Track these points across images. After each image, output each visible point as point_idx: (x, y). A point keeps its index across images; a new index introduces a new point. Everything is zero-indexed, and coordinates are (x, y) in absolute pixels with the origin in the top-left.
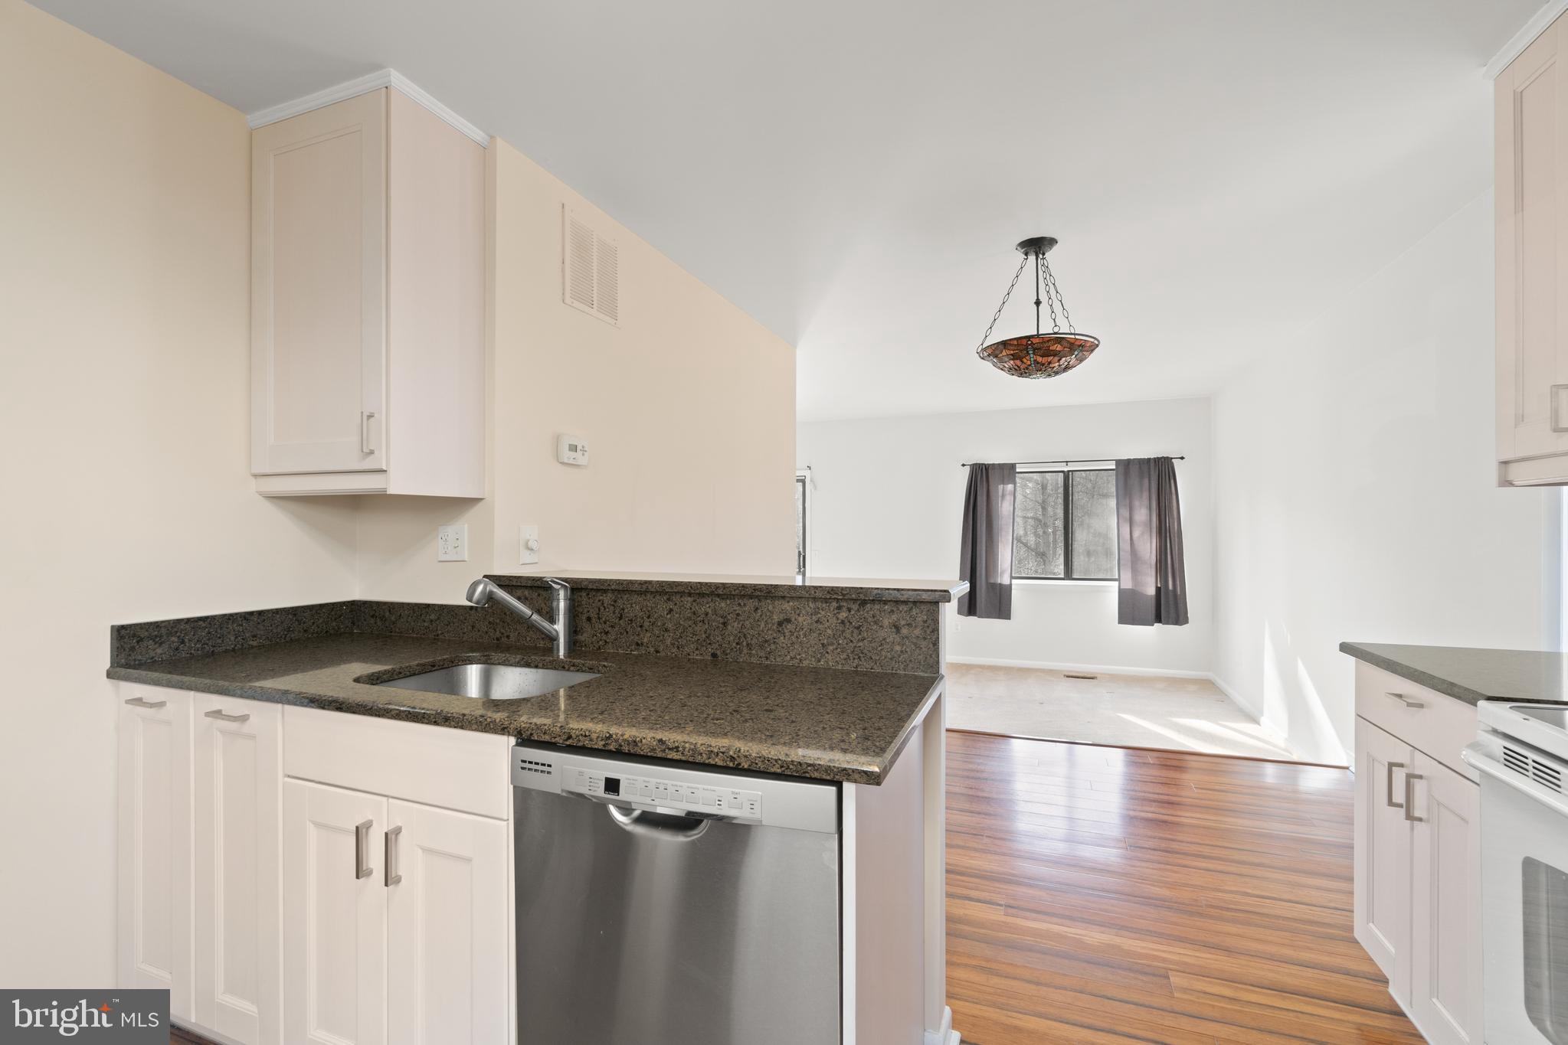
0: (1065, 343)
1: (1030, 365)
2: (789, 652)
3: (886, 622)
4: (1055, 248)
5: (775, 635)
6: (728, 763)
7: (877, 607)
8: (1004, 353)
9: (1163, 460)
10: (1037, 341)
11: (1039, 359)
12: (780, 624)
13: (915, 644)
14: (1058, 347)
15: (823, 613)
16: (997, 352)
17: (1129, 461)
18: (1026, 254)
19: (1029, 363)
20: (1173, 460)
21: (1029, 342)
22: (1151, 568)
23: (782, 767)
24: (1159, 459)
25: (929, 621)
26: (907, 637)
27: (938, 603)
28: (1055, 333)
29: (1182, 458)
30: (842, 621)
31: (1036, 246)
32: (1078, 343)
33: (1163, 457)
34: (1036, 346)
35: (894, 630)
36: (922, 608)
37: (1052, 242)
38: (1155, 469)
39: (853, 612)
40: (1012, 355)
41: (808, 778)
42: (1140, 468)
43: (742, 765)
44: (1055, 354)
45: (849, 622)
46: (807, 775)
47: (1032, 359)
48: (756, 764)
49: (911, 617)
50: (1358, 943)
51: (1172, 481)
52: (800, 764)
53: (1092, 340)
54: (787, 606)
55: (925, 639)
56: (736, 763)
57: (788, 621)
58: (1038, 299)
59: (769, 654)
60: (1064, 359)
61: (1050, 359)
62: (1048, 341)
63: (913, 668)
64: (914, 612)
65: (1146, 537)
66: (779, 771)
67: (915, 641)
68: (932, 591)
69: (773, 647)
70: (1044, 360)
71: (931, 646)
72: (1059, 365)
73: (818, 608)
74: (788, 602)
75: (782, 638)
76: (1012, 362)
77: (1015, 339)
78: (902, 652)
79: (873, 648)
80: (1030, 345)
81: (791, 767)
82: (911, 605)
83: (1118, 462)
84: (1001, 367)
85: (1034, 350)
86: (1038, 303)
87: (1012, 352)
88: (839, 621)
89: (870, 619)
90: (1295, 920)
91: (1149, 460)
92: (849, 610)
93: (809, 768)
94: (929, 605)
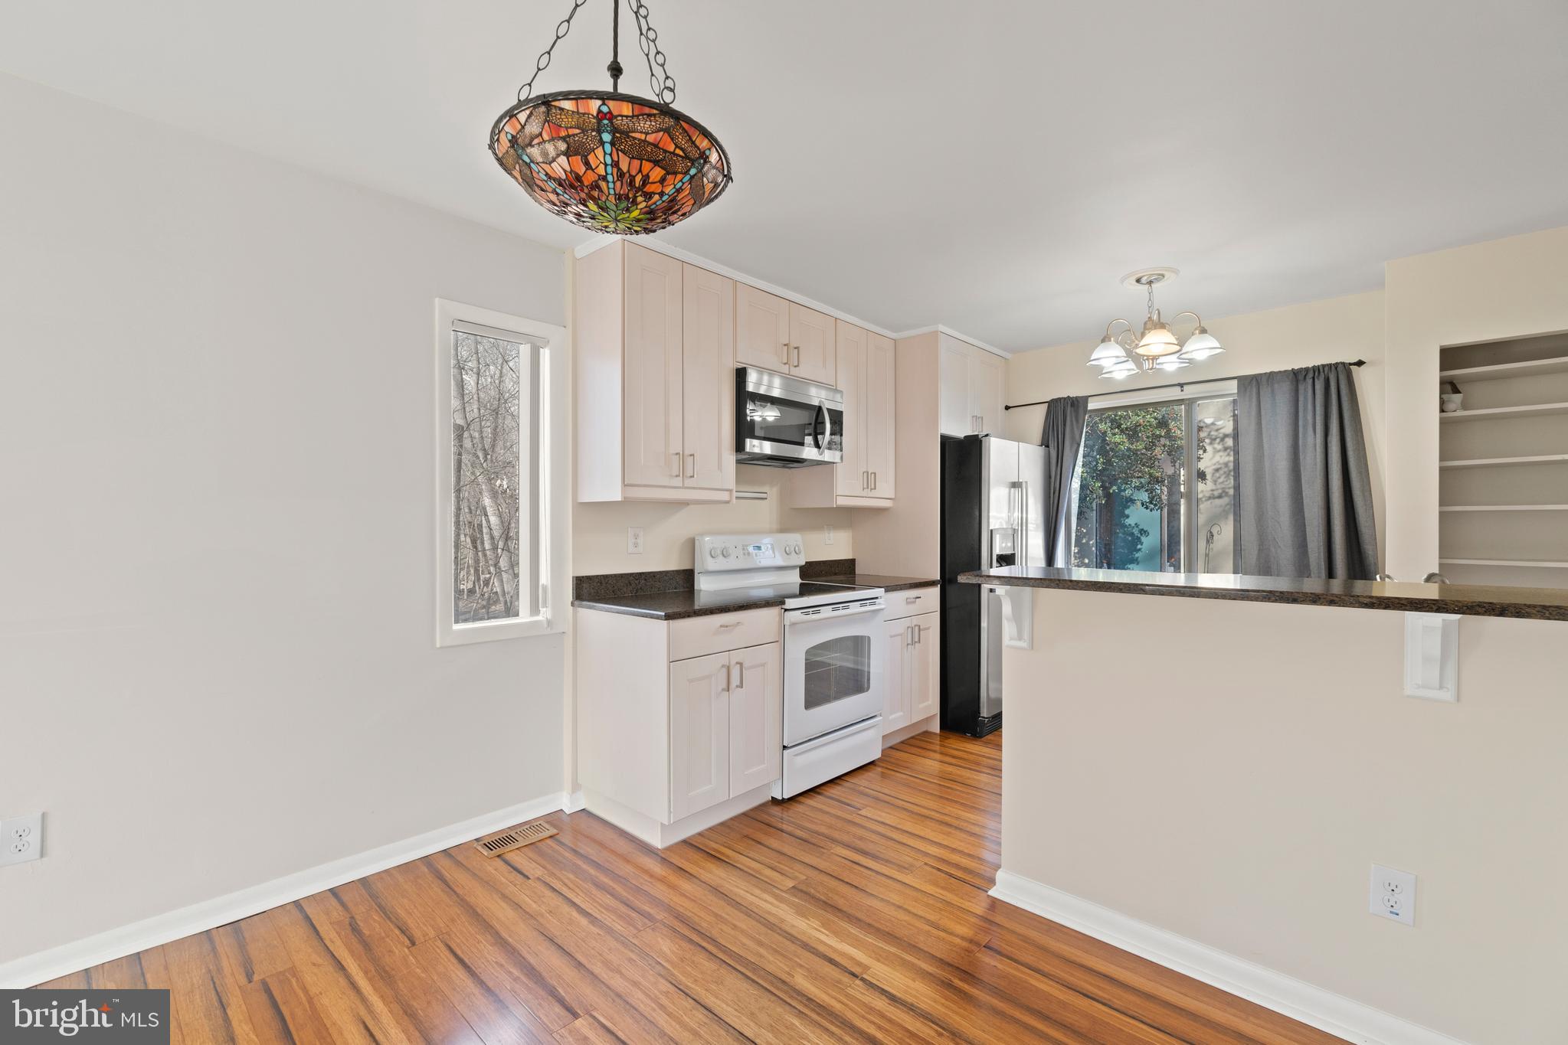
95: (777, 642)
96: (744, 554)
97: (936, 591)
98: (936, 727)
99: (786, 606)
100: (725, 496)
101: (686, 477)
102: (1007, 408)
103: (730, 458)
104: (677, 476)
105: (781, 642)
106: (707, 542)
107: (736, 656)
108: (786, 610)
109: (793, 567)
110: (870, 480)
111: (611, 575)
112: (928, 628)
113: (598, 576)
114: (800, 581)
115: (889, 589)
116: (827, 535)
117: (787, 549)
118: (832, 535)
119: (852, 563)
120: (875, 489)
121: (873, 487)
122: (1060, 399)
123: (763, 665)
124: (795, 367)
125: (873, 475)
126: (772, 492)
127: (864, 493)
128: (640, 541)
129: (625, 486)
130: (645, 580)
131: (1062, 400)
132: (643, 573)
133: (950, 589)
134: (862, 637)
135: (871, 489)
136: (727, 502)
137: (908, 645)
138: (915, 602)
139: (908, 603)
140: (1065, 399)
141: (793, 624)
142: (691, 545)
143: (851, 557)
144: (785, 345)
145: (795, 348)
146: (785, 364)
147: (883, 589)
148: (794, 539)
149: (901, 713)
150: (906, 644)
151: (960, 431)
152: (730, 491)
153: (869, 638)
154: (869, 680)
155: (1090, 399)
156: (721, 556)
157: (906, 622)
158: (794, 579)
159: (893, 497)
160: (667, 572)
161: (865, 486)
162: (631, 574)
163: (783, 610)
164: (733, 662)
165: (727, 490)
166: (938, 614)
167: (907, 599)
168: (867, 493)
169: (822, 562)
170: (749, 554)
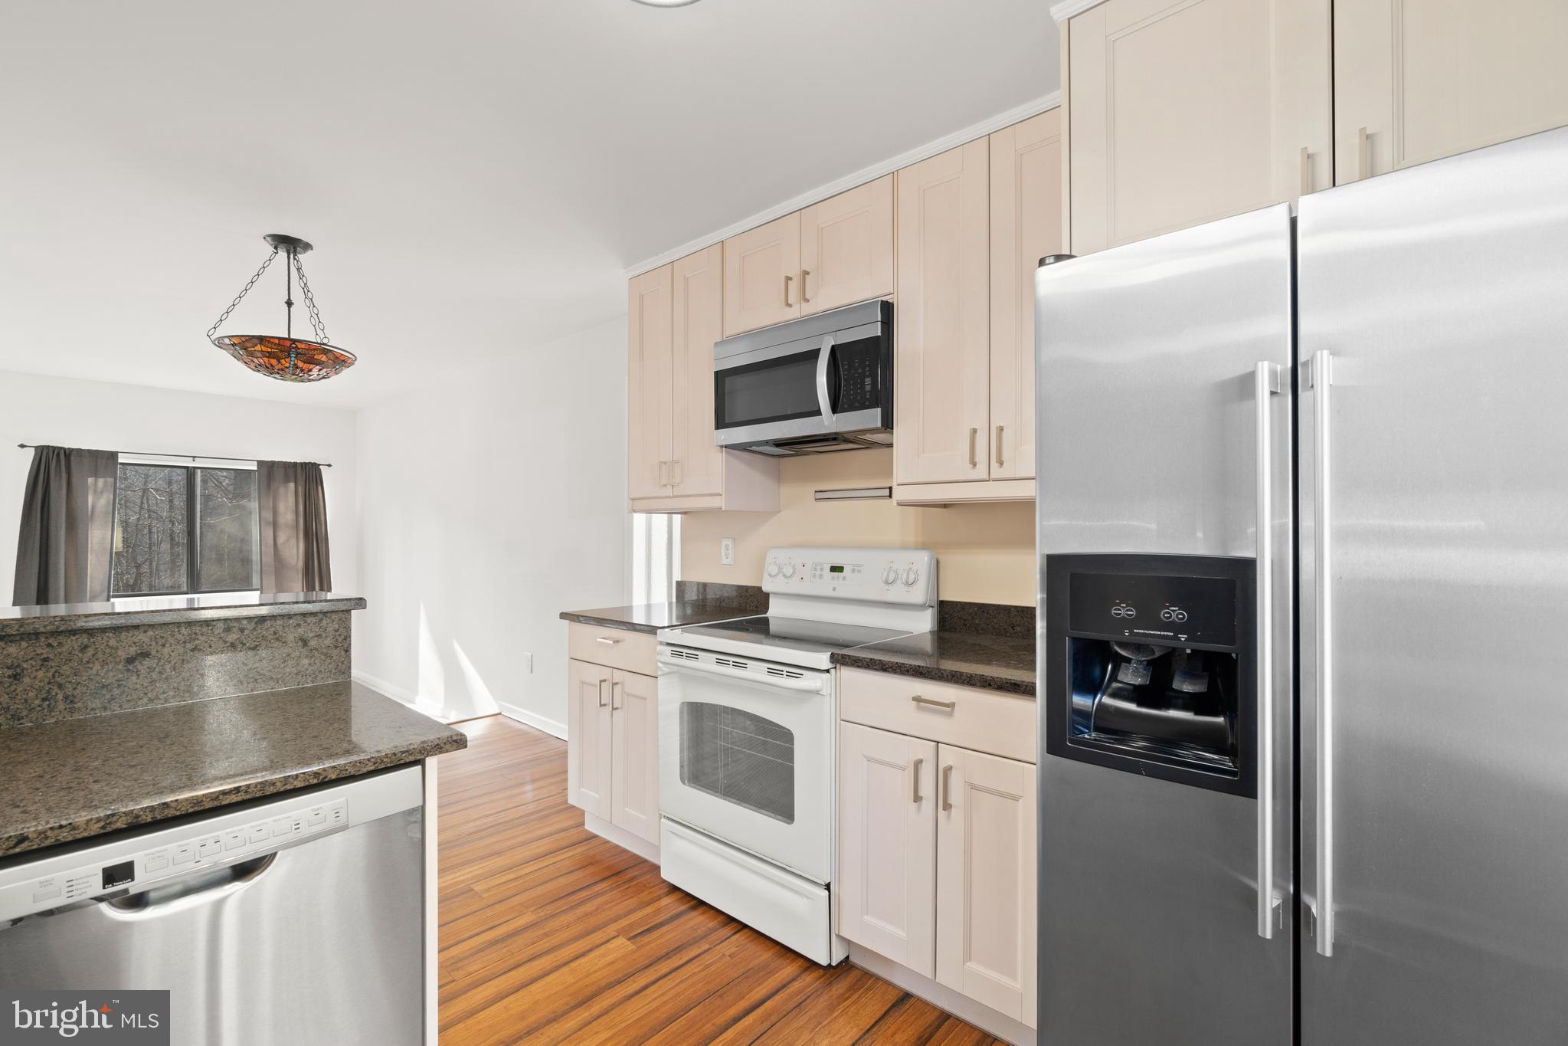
0: (330, 355)
1: (287, 368)
2: (146, 694)
3: (291, 637)
4: (309, 253)
5: (120, 676)
6: (311, 781)
7: (279, 622)
8: (258, 348)
9: (310, 466)
10: (303, 346)
11: (300, 364)
12: (130, 661)
13: (326, 655)
14: (324, 358)
15: (204, 638)
16: (248, 345)
17: (273, 463)
18: (276, 248)
19: (287, 365)
20: (321, 467)
21: (294, 346)
22: (298, 573)
23: (375, 763)
24: (306, 464)
25: (341, 630)
26: (317, 650)
27: (350, 610)
28: (324, 344)
29: (329, 465)
30: (232, 643)
31: (289, 244)
32: (342, 358)
33: (310, 463)
34: (300, 350)
35: (300, 643)
36: (333, 617)
37: (307, 246)
38: (302, 474)
39: (246, 632)
40: (268, 352)
41: (403, 764)
42: (286, 470)
43: (329, 777)
44: (318, 363)
45: (242, 643)
46: (402, 762)
47: (292, 363)
48: (346, 770)
49: (320, 628)
50: (574, 807)
51: (320, 488)
52: (395, 754)
53: (350, 356)
54: (141, 637)
55: (336, 647)
56: (321, 777)
57: (145, 655)
58: (289, 299)
59: (109, 702)
60: (325, 370)
61: (311, 366)
62: (314, 349)
63: (322, 678)
64: (324, 622)
65: (293, 541)
66: (372, 768)
67: (325, 651)
68: (346, 599)
69: (116, 692)
70: (305, 366)
71: (343, 652)
72: (318, 375)
73: (195, 633)
74: (145, 632)
75: (134, 678)
76: (266, 359)
77: (277, 338)
78: (310, 664)
79: (274, 667)
80: (293, 348)
81: (385, 760)
82: (321, 616)
83: (260, 463)
84: (247, 361)
85: (298, 354)
86: (289, 303)
87: (270, 350)
88: (228, 644)
89: (270, 637)
90: (522, 817)
91: (295, 464)
92: (242, 630)
93: (404, 755)
94: (341, 615)
96: (814, 576)
101: (674, 485)
115: (845, 659)
121: (999, 458)
123: (643, 699)
124: (807, 301)
128: (731, 551)
137: (920, 798)
144: (790, 279)
145: (807, 274)
146: (791, 305)
149: (903, 934)
150: (915, 794)
152: (720, 495)
156: (781, 575)
161: (979, 459)
163: (658, 641)
164: (614, 681)
169: (1013, 609)
170: (821, 576)
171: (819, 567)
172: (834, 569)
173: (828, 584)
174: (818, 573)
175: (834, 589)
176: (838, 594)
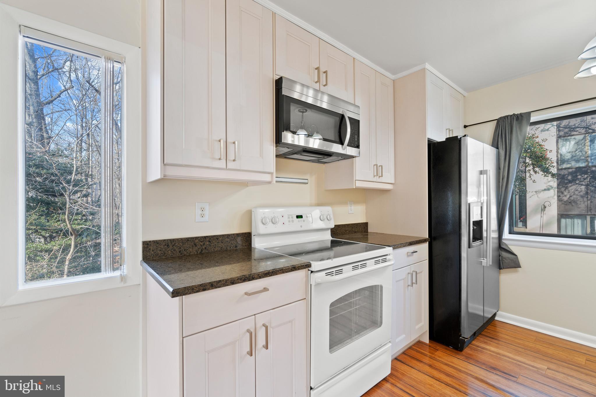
95: (305, 299)
96: (289, 221)
97: (426, 246)
98: (426, 339)
99: (312, 269)
100: (267, 178)
101: (230, 160)
102: (465, 127)
103: (271, 149)
104: (220, 159)
105: (307, 299)
106: (261, 213)
107: (261, 320)
108: (312, 272)
109: (327, 229)
110: (379, 170)
111: (178, 239)
112: (421, 272)
113: (165, 240)
114: (331, 238)
115: (395, 247)
116: (349, 208)
117: (322, 217)
118: (353, 207)
119: (366, 225)
120: (382, 176)
121: (380, 175)
122: (507, 116)
123: (291, 322)
124: (324, 86)
125: (380, 167)
126: (312, 180)
127: (375, 179)
128: (206, 212)
129: (165, 165)
130: (210, 242)
131: (509, 117)
132: (207, 237)
133: (434, 243)
134: (376, 286)
135: (379, 177)
136: (270, 183)
137: (408, 286)
138: (413, 255)
139: (408, 256)
140: (511, 116)
141: (318, 284)
142: (249, 215)
143: (365, 221)
144: (316, 69)
145: (324, 72)
146: (316, 82)
147: (391, 248)
148: (328, 210)
149: (404, 336)
150: (407, 285)
151: (440, 137)
152: (271, 173)
153: (382, 287)
154: (381, 317)
155: (532, 114)
156: (271, 223)
157: (408, 270)
158: (328, 237)
159: (393, 182)
160: (228, 236)
161: (375, 174)
162: (196, 238)
163: (310, 272)
164: (259, 324)
165: (269, 173)
166: (427, 261)
167: (408, 253)
168: (376, 179)
169: (346, 225)
170: (293, 221)
171: (290, 217)
172: (298, 217)
173: (297, 224)
174: (291, 219)
175: (301, 226)
176: (303, 229)
